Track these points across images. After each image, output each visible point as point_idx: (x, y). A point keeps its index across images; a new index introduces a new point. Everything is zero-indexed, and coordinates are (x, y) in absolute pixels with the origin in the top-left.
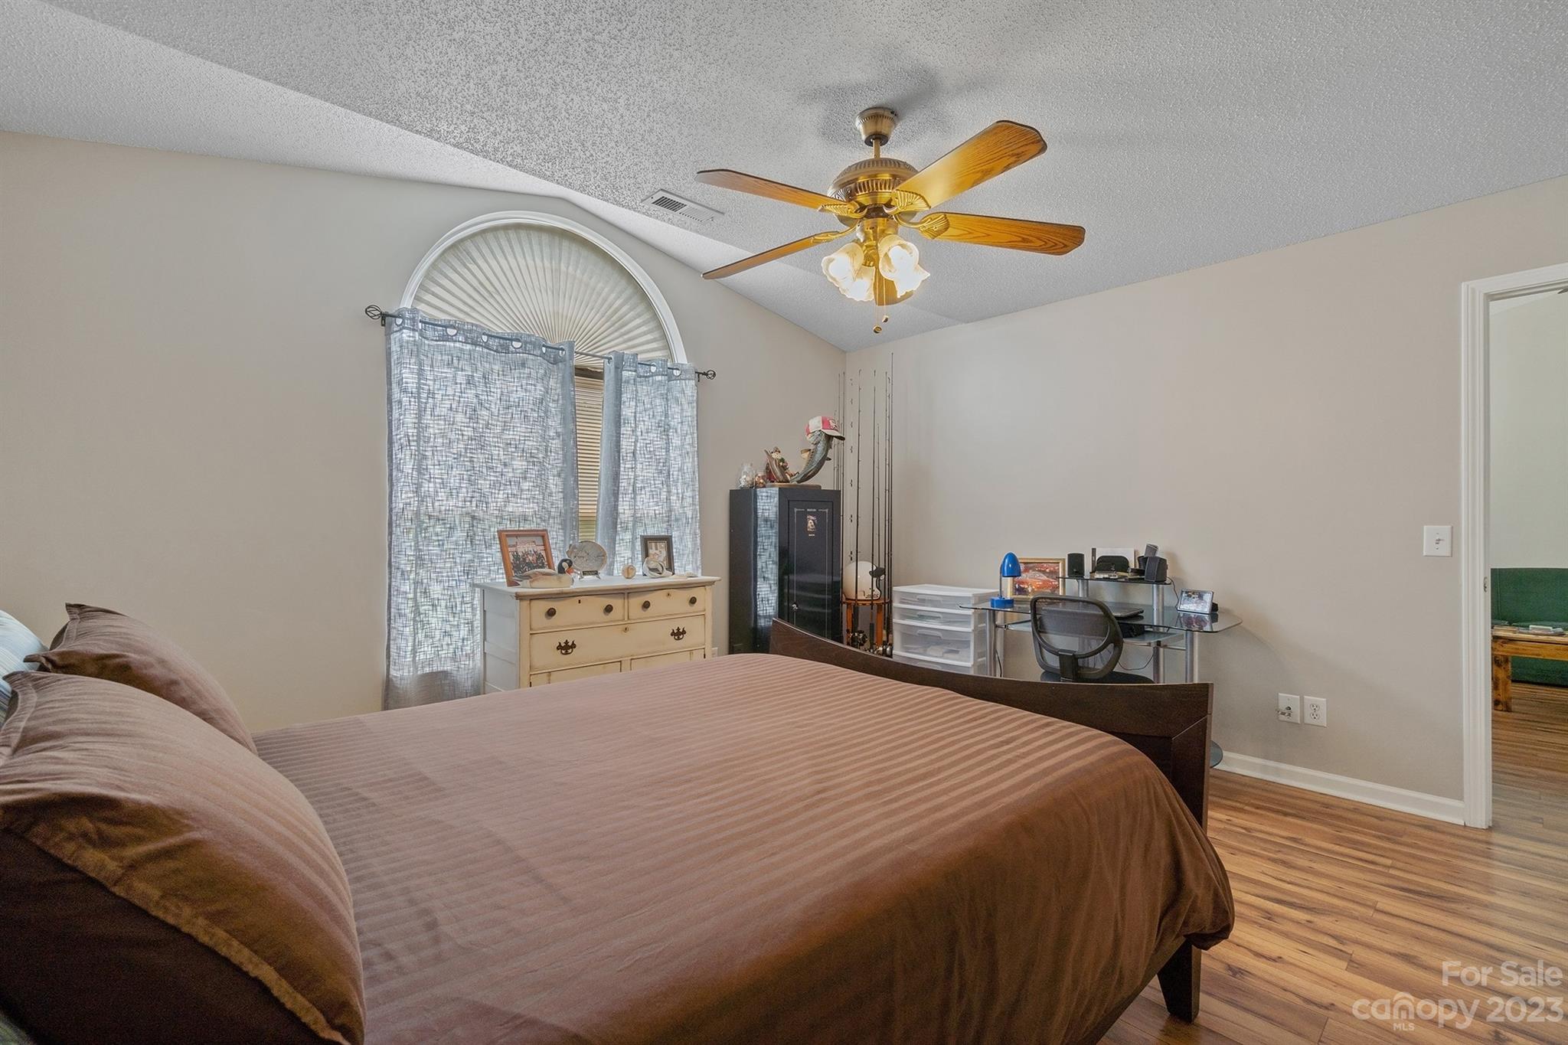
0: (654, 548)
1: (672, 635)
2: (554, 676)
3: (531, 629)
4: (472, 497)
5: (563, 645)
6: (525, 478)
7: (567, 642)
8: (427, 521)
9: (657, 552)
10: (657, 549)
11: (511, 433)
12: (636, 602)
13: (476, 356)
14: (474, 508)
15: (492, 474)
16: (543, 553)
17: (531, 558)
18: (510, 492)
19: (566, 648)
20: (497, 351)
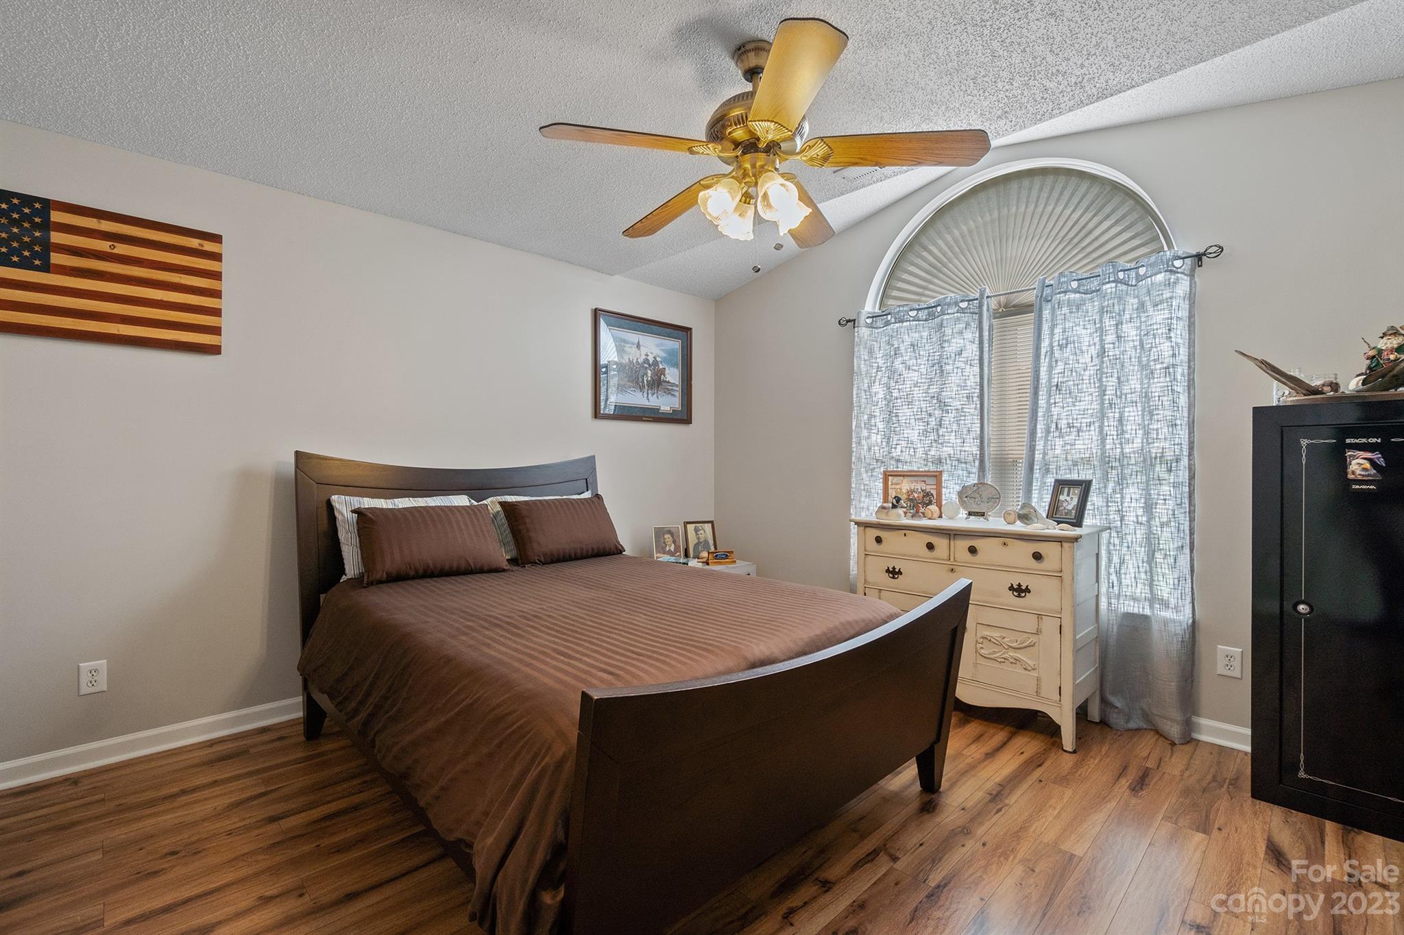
0: (1066, 493)
1: (1010, 590)
2: (883, 593)
3: (865, 550)
4: (897, 445)
5: (891, 570)
6: (941, 426)
7: (894, 568)
8: (875, 463)
9: (1068, 499)
10: (1068, 495)
11: (935, 387)
12: (962, 545)
13: (903, 331)
14: (899, 453)
15: (921, 424)
16: (934, 492)
17: (916, 495)
18: (933, 438)
19: (894, 573)
20: (926, 320)
